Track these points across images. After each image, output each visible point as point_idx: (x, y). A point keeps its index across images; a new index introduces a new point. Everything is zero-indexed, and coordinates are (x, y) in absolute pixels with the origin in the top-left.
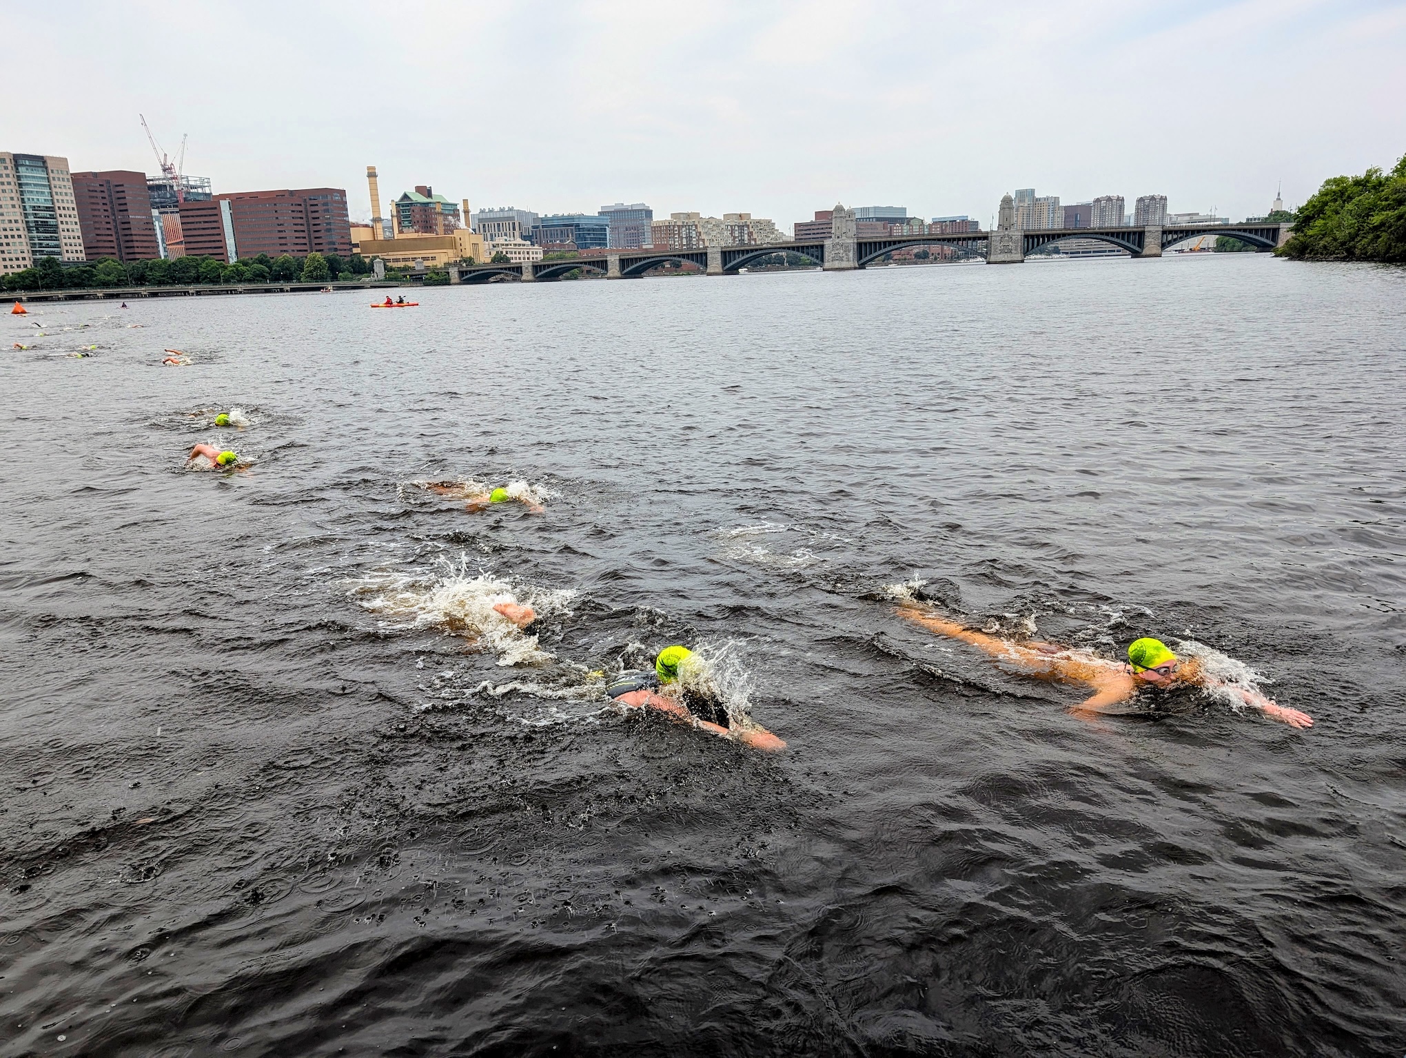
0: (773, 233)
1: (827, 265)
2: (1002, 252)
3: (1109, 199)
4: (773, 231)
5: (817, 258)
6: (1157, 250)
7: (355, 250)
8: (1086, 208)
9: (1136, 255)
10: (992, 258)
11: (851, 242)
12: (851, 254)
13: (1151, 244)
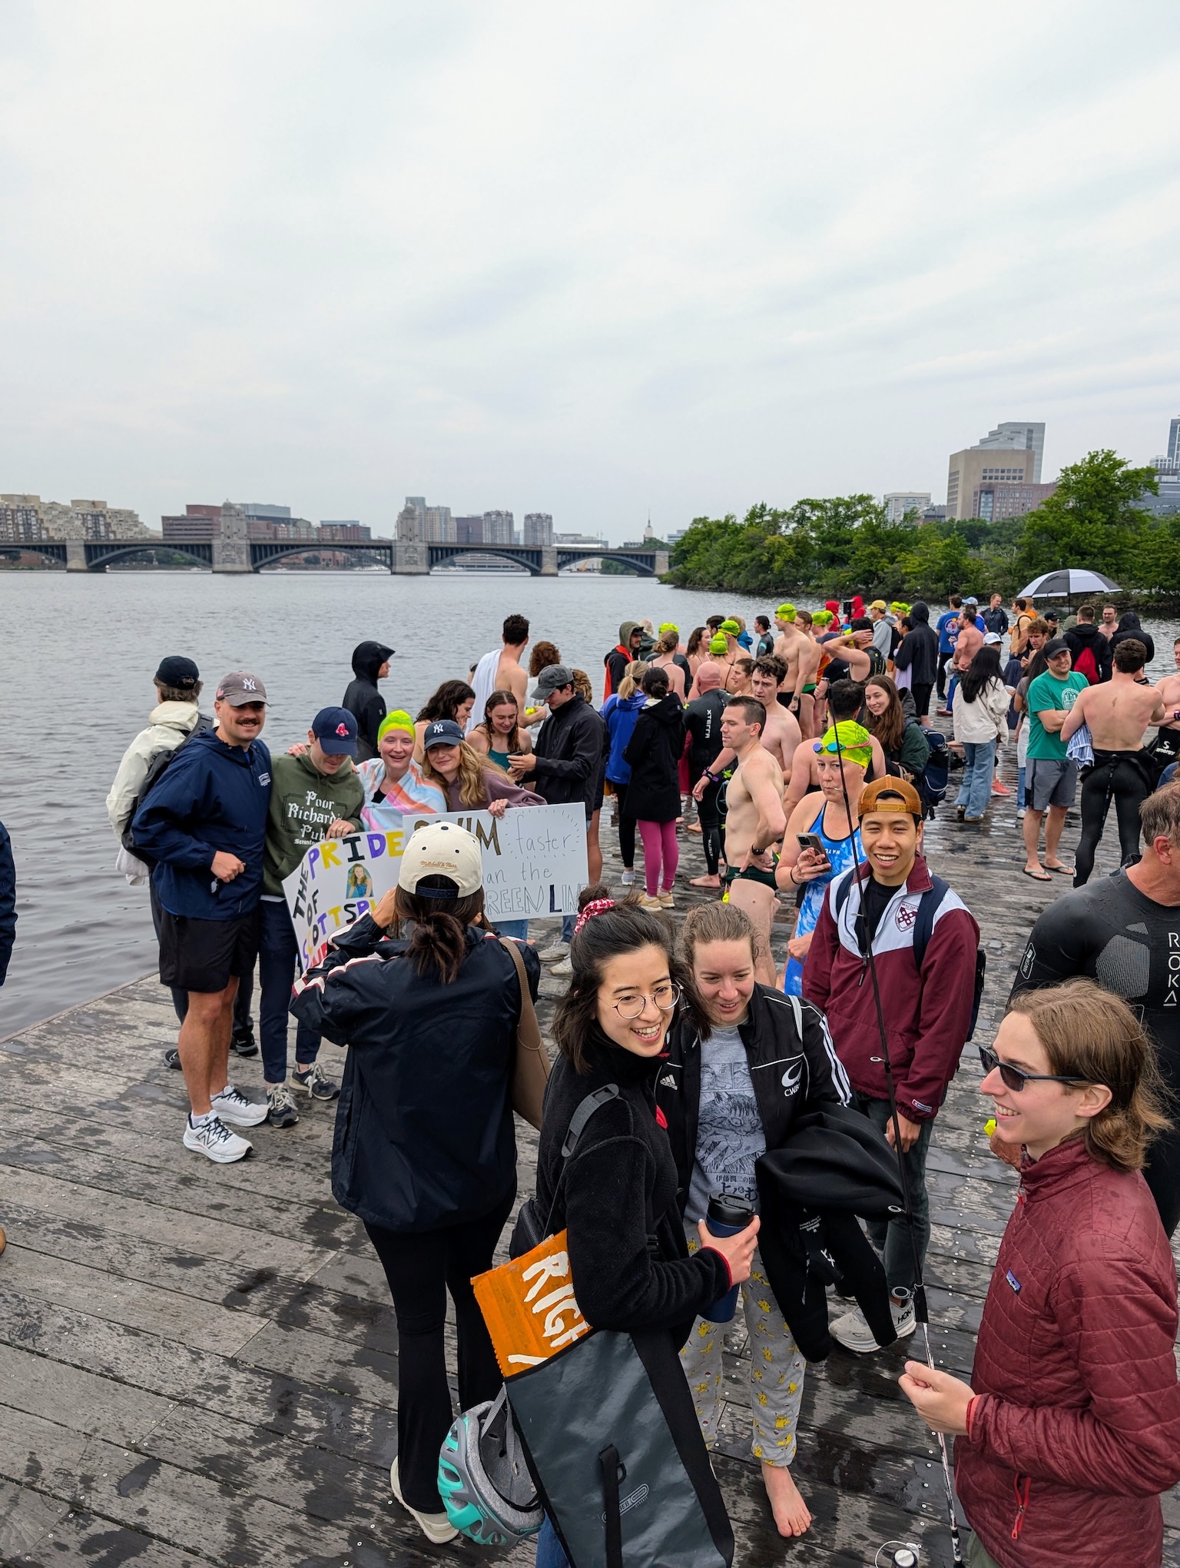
0: (136, 526)
1: (217, 567)
2: (407, 563)
3: (499, 514)
4: (136, 524)
5: (204, 558)
6: (552, 569)
8: (476, 520)
9: (536, 573)
10: (398, 569)
11: (244, 543)
12: (244, 557)
13: (549, 564)
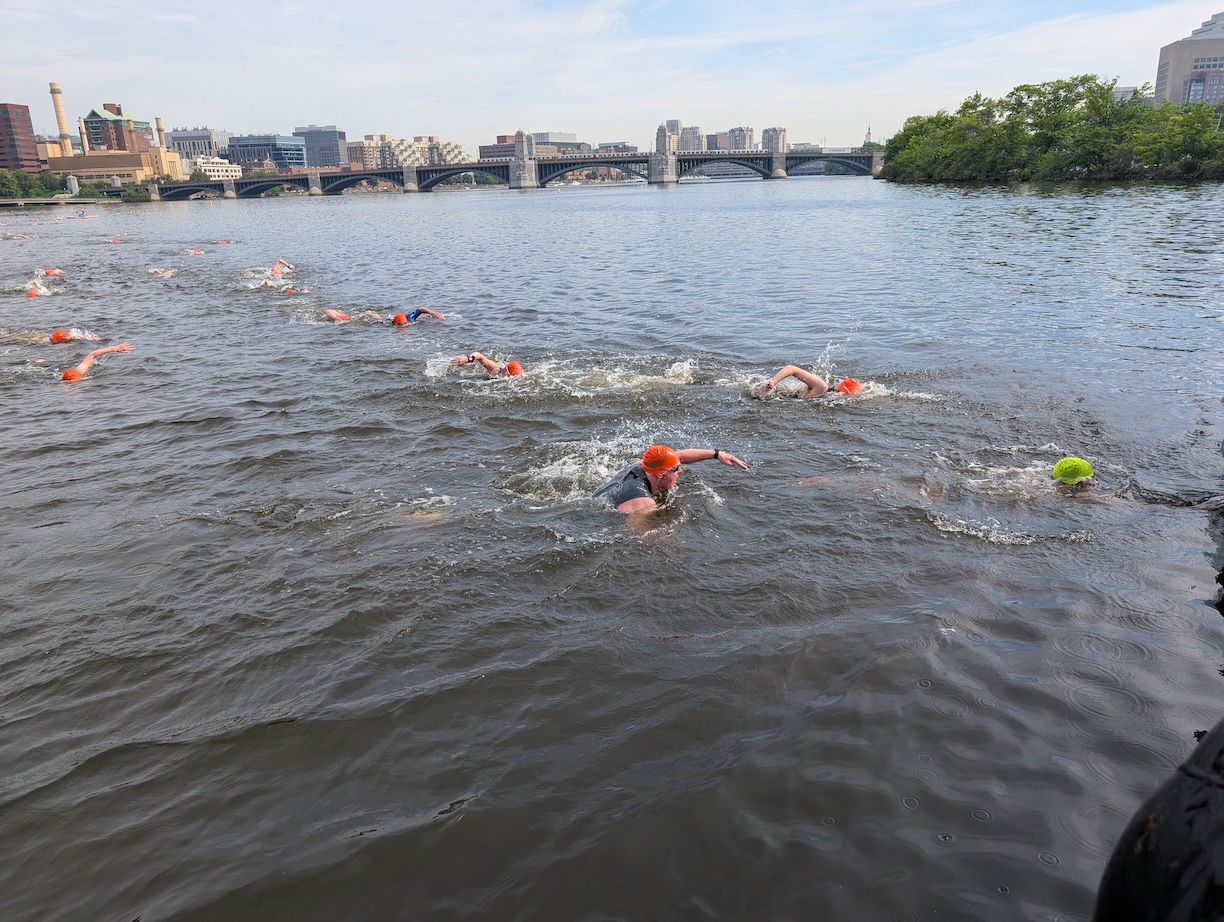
0: (461, 155)
1: (513, 184)
3: (741, 130)
4: (460, 152)
5: (503, 177)
6: (782, 173)
7: (44, 167)
8: (723, 136)
9: (766, 177)
10: (653, 179)
11: (533, 163)
12: (533, 175)
13: (779, 169)
